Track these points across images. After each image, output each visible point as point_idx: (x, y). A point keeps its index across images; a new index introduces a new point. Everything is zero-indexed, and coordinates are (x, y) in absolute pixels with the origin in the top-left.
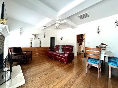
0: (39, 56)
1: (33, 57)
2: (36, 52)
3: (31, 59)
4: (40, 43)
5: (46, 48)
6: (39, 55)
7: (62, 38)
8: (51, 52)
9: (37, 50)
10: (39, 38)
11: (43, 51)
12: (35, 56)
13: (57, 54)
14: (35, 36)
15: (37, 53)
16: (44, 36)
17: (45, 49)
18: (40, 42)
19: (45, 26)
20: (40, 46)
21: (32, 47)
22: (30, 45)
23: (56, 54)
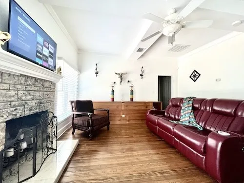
0: (127, 122)
1: (111, 123)
2: (122, 113)
3: (108, 128)
4: (132, 93)
5: (146, 104)
6: (129, 121)
7: (195, 76)
8: (155, 118)
9: (123, 109)
10: (129, 81)
11: (138, 111)
12: (119, 120)
13: (171, 128)
14: (121, 76)
15: (123, 116)
16: (141, 75)
17: (143, 108)
18: (131, 88)
19: (140, 50)
20: (132, 99)
21: (115, 100)
22: (111, 96)
23: (169, 126)
